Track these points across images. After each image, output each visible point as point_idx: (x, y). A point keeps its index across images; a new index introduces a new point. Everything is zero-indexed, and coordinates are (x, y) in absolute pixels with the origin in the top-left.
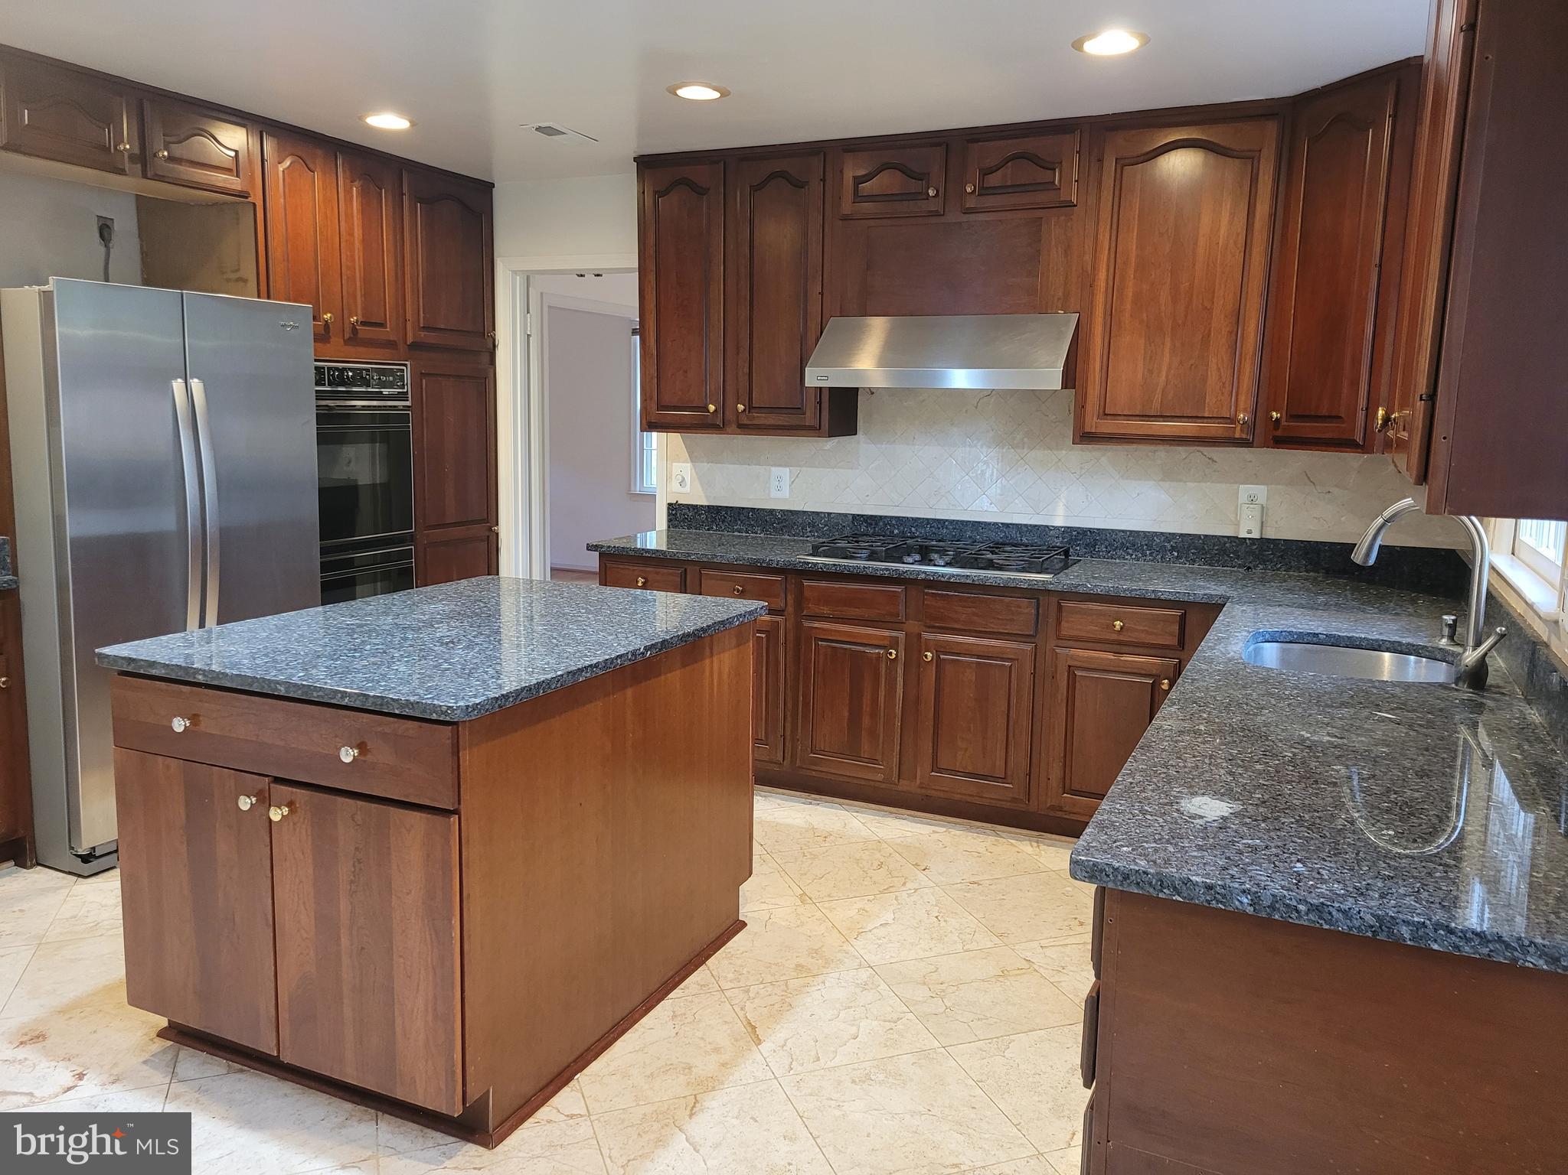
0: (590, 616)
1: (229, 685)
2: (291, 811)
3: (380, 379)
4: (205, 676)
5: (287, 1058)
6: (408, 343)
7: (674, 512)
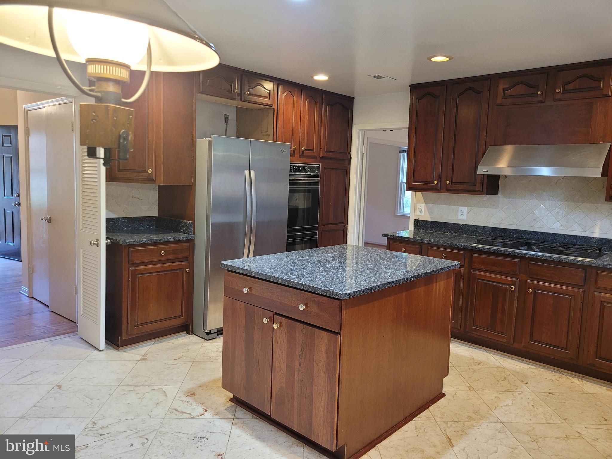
0: (388, 262)
1: (263, 278)
2: (281, 326)
3: (310, 170)
4: (255, 274)
5: (273, 417)
6: (321, 157)
7: (417, 223)
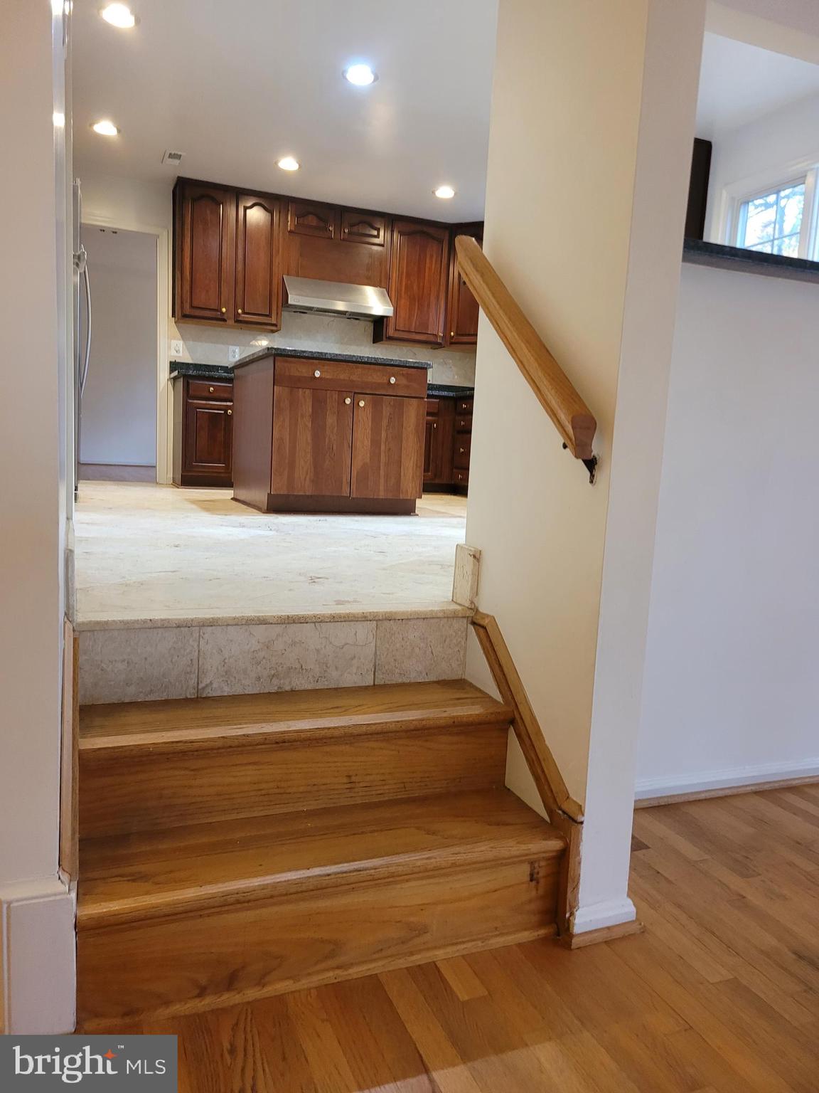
7: (174, 366)
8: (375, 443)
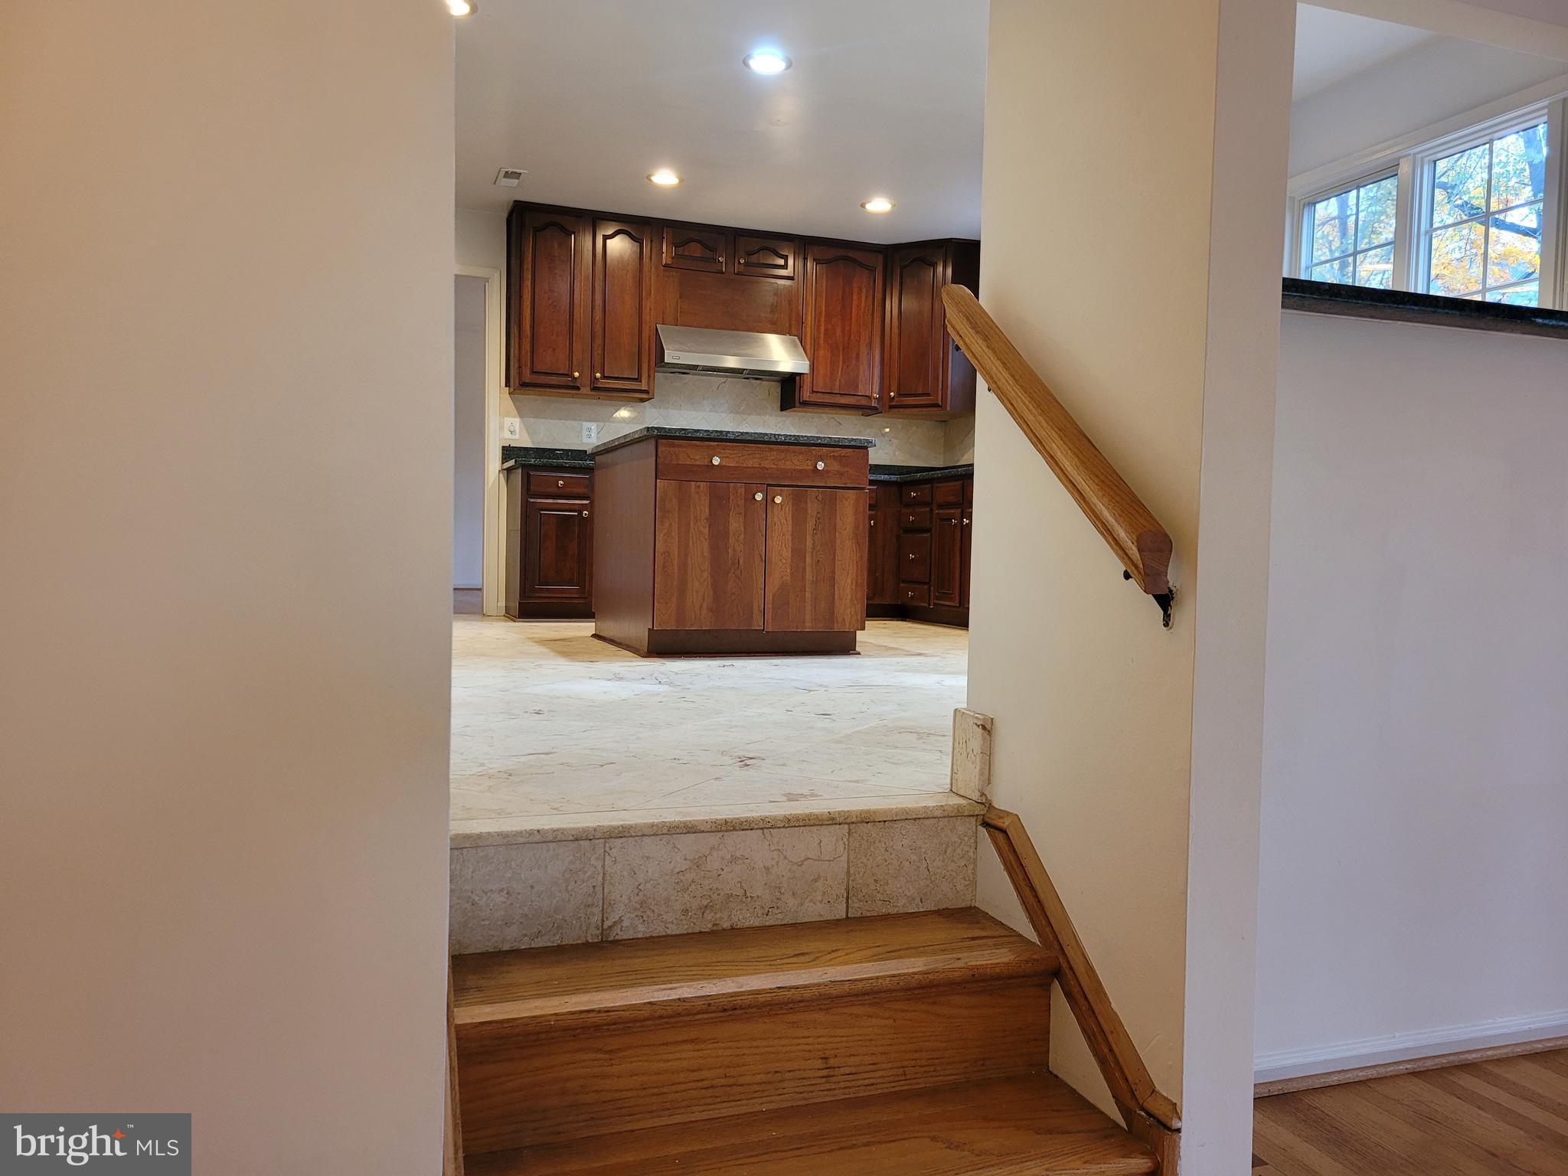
7: (508, 452)
8: (798, 553)
